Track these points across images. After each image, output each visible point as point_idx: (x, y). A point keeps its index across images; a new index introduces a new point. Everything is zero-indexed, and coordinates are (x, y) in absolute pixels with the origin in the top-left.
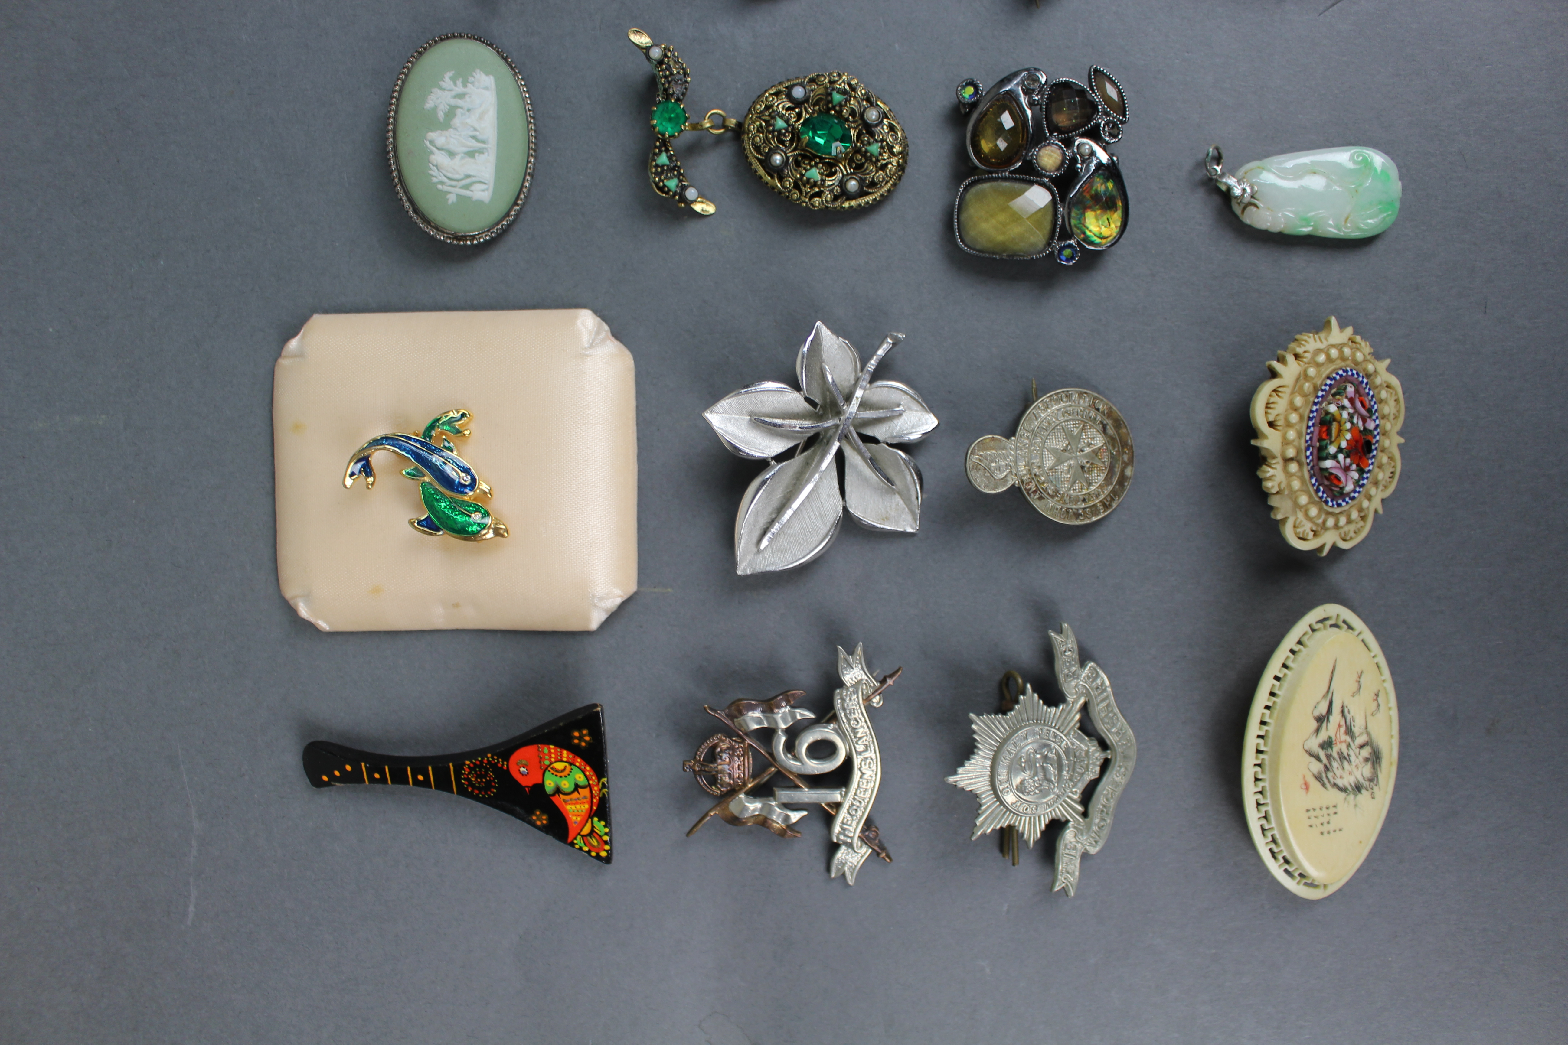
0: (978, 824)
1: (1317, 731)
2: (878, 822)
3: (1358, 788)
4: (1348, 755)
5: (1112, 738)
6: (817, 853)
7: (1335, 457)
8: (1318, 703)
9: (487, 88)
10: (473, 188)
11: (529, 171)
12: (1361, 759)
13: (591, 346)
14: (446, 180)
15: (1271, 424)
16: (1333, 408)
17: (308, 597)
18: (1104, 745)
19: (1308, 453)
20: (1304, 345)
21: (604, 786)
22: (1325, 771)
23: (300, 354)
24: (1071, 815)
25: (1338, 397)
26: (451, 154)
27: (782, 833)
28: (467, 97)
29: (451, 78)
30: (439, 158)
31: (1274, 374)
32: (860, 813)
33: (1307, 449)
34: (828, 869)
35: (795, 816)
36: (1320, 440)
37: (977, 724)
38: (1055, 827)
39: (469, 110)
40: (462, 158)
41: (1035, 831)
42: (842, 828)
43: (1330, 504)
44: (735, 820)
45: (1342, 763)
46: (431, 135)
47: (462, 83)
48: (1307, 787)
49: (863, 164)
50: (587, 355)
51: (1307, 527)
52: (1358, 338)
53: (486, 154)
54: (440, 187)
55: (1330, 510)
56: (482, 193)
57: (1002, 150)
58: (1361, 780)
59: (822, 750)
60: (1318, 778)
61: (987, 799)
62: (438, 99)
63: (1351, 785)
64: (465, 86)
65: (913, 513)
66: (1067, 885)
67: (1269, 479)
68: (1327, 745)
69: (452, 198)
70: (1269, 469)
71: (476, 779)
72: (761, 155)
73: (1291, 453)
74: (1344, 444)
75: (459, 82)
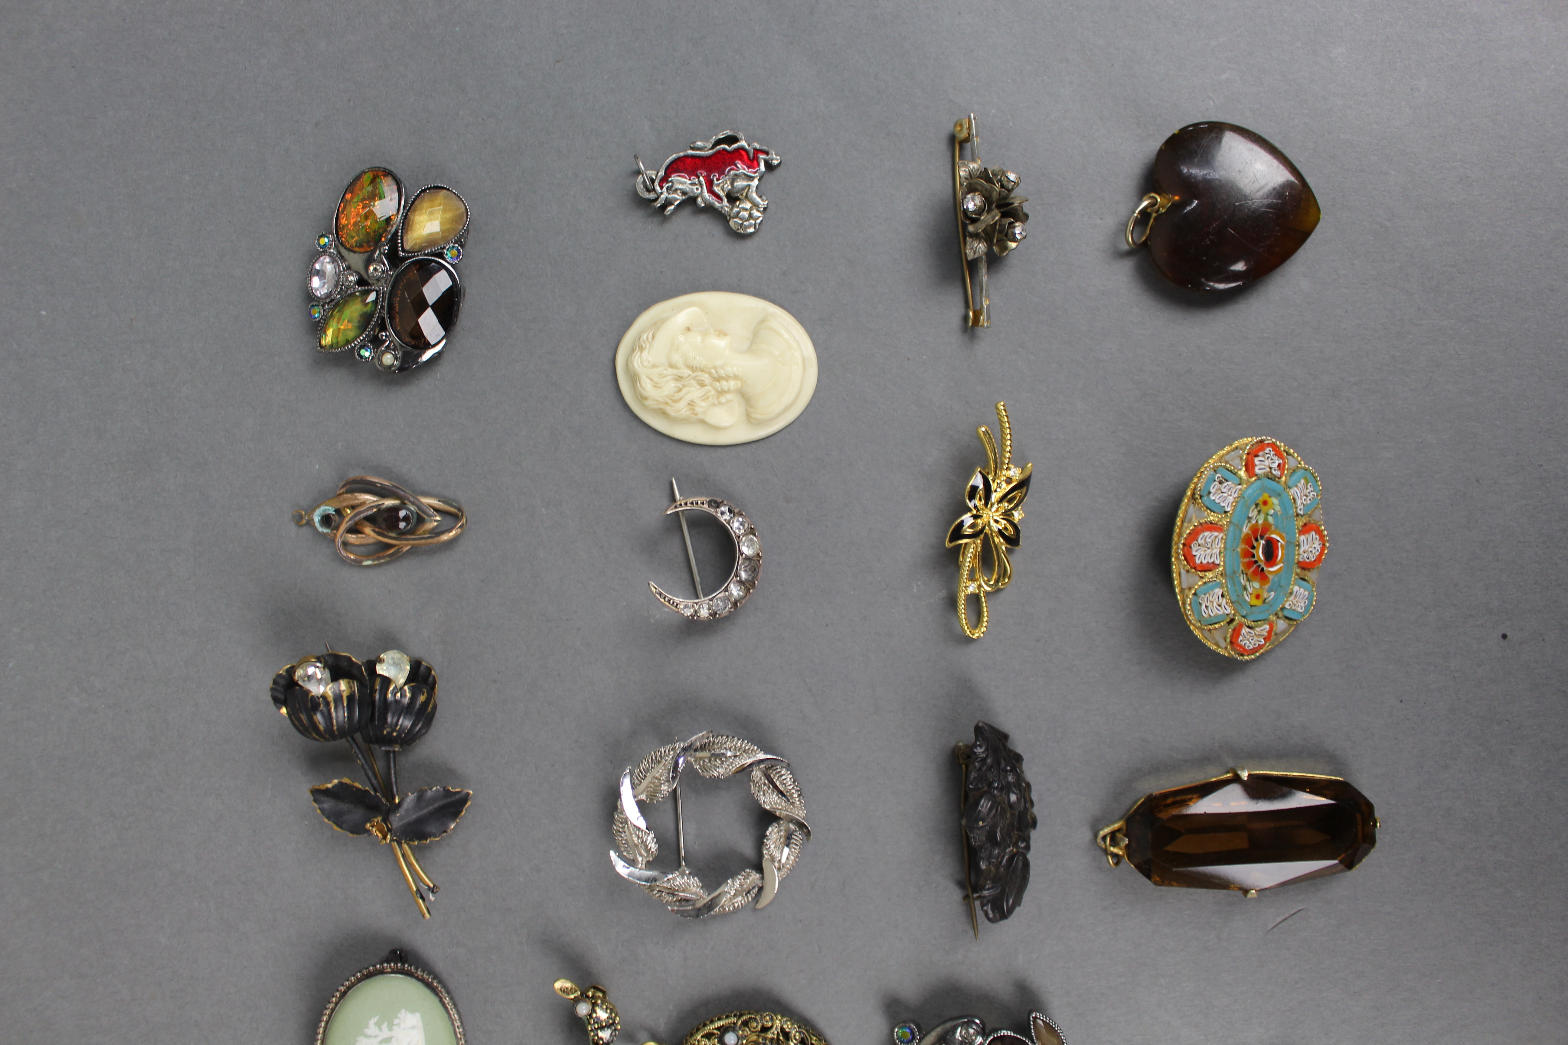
9: (413, 1027)
28: (394, 1040)
29: (377, 1024)
47: (388, 1026)
64: (390, 1028)
75: (385, 1026)
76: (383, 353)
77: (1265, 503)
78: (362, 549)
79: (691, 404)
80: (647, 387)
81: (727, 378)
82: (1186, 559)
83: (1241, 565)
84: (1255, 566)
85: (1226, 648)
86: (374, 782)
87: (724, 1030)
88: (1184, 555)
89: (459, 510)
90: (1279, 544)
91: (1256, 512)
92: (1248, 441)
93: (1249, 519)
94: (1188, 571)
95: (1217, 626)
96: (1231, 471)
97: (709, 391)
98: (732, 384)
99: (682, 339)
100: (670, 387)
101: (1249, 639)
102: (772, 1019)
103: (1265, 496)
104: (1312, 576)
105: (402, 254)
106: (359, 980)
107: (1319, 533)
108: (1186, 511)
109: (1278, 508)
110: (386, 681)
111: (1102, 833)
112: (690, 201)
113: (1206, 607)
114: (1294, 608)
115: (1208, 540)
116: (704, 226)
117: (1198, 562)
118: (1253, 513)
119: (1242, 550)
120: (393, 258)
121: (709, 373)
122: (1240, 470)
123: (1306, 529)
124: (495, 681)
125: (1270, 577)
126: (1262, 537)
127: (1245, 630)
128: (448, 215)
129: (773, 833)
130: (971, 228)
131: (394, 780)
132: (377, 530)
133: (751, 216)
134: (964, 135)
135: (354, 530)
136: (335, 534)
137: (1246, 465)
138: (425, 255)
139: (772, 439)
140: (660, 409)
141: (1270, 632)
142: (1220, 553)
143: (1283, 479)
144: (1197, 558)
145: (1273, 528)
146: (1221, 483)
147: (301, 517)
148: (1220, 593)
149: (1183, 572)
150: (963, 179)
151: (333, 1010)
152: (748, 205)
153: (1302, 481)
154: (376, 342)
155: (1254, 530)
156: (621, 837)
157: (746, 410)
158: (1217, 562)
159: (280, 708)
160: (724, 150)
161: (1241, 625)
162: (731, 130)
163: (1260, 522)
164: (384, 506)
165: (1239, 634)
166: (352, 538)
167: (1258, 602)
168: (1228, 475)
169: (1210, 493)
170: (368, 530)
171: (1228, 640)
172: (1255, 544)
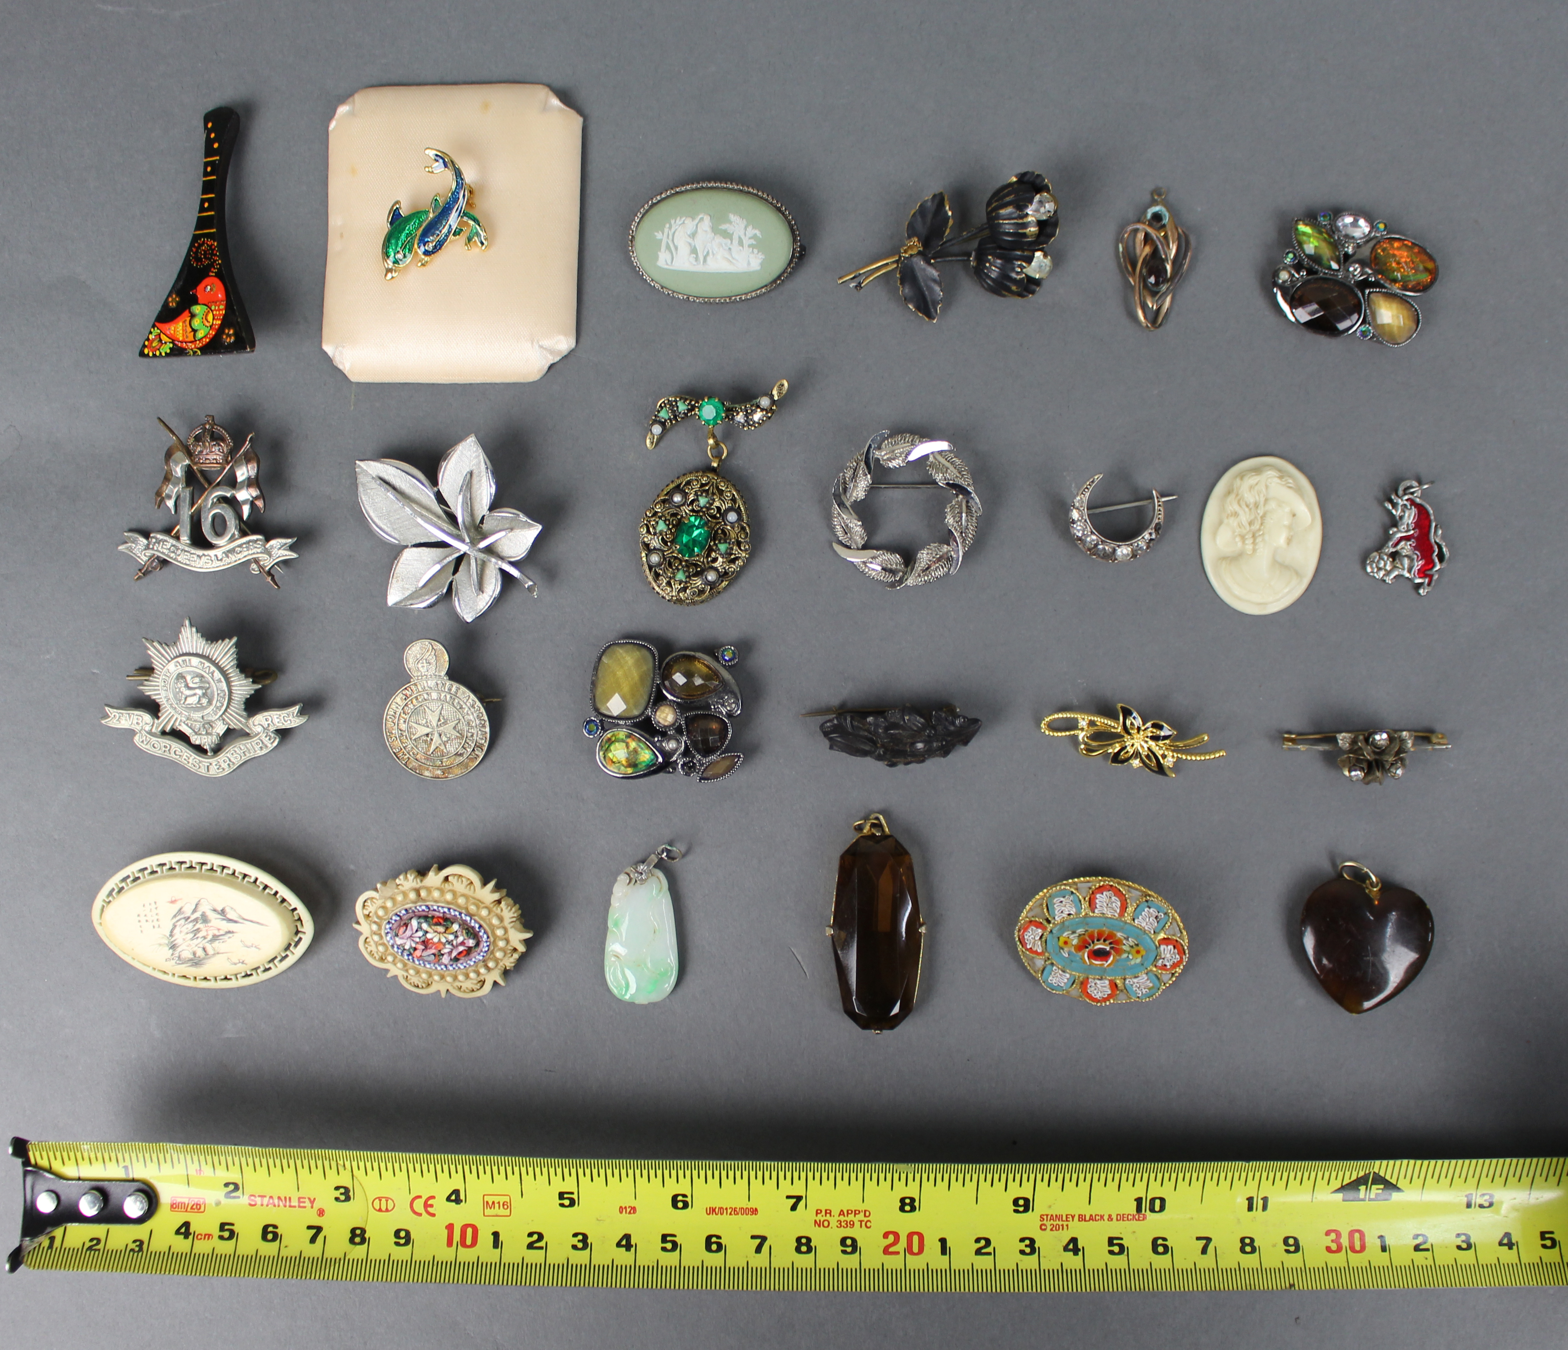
0: (154, 644)
1: (215, 910)
2: (166, 570)
3: (173, 947)
4: (197, 938)
5: (222, 757)
6: (144, 523)
7: (420, 928)
8: (235, 911)
9: (749, 264)
10: (667, 252)
11: (690, 298)
12: (196, 949)
13: (541, 347)
14: (673, 230)
15: (446, 879)
16: (455, 927)
17: (352, 114)
18: (217, 750)
19: (424, 908)
20: (507, 908)
21: (195, 353)
22: (185, 918)
23: (545, 108)
24: (163, 721)
25: (464, 931)
26: (693, 235)
27: (158, 493)
28: (741, 248)
29: (755, 235)
30: (690, 224)
31: (485, 883)
32: (172, 555)
33: (427, 906)
34: (131, 530)
35: (170, 503)
36: (433, 917)
37: (229, 643)
38: (153, 708)
39: (730, 249)
40: (690, 244)
41: (150, 690)
42: (160, 541)
43: (388, 926)
44: (169, 455)
45: (192, 932)
46: (707, 219)
47: (752, 244)
48: (173, 902)
49: (672, 568)
50: (532, 343)
51: (371, 908)
52: (516, 956)
53: (695, 263)
54: (667, 226)
55: (383, 927)
56: (663, 259)
57: (673, 677)
58: (179, 949)
59: (219, 526)
60: (180, 911)
61: (174, 651)
62: (737, 224)
63: (175, 940)
64: (749, 246)
65: (401, 602)
66: (109, 717)
67: (406, 878)
68: (205, 919)
69: (659, 235)
70: (413, 877)
71: (204, 250)
72: (684, 485)
73: (423, 893)
74: (429, 936)
75: (753, 242)
76: (1289, 272)
77: (1138, 952)
78: (1131, 243)
79: (1236, 514)
80: (1251, 480)
81: (1254, 543)
82: (1100, 887)
83: (1092, 930)
84: (1091, 942)
85: (1027, 917)
86: (948, 244)
87: (738, 511)
88: (1103, 886)
89: (1160, 325)
90: (1104, 962)
91: (1132, 944)
92: (1185, 943)
93: (1127, 939)
94: (1090, 888)
95: (1045, 910)
96: (1164, 926)
97: (1245, 528)
98: (1249, 547)
99: (1287, 509)
100: (1250, 498)
101: (1032, 936)
102: (746, 550)
103: (1143, 953)
104: (1075, 991)
105: (1367, 291)
106: (789, 222)
107: (1110, 997)
108: (1137, 889)
109: (1133, 963)
110: (1029, 260)
111: (881, 817)
112: (1395, 522)
113: (1061, 902)
114: (1053, 973)
115: (1114, 904)
116: (1374, 531)
117: (1098, 896)
118: (1131, 941)
119: (1104, 931)
120: (1364, 284)
121: (1259, 530)
122: (1165, 934)
123: (1114, 986)
124: (1021, 345)
125: (1081, 953)
126: (1111, 948)
127: (1040, 931)
128: (1395, 330)
129: (895, 560)
130: (1361, 737)
131: (948, 259)
132: (1148, 258)
133: (1379, 569)
134: (1435, 740)
135: (1147, 238)
136: (1144, 223)
137: (1168, 939)
138: (1365, 310)
139: (1203, 575)
140: (1233, 490)
141: (1036, 953)
142: (1103, 914)
143: (1154, 969)
144: (1101, 895)
145: (1118, 958)
146: (1156, 917)
147: (1160, 195)
148: (1072, 912)
149: (1090, 884)
150: (1399, 733)
151: (767, 200)
152: (1388, 568)
153: (1151, 985)
154: (1298, 267)
155: (1118, 942)
156: (901, 440)
157: (1229, 557)
158: (1096, 911)
159: (1016, 177)
160: (1434, 552)
161: (1044, 928)
162: (1449, 558)
163: (1124, 947)
164: (1166, 264)
165: (1037, 927)
166: (1141, 236)
167: (1061, 943)
168: (1162, 923)
169: (1150, 908)
170: (1147, 250)
171: (1033, 919)
172: (1107, 942)
